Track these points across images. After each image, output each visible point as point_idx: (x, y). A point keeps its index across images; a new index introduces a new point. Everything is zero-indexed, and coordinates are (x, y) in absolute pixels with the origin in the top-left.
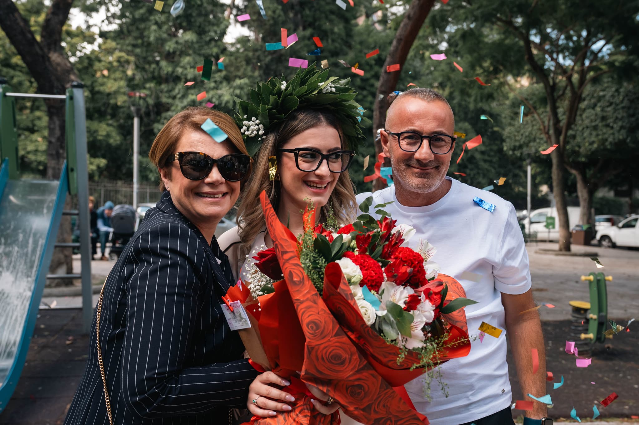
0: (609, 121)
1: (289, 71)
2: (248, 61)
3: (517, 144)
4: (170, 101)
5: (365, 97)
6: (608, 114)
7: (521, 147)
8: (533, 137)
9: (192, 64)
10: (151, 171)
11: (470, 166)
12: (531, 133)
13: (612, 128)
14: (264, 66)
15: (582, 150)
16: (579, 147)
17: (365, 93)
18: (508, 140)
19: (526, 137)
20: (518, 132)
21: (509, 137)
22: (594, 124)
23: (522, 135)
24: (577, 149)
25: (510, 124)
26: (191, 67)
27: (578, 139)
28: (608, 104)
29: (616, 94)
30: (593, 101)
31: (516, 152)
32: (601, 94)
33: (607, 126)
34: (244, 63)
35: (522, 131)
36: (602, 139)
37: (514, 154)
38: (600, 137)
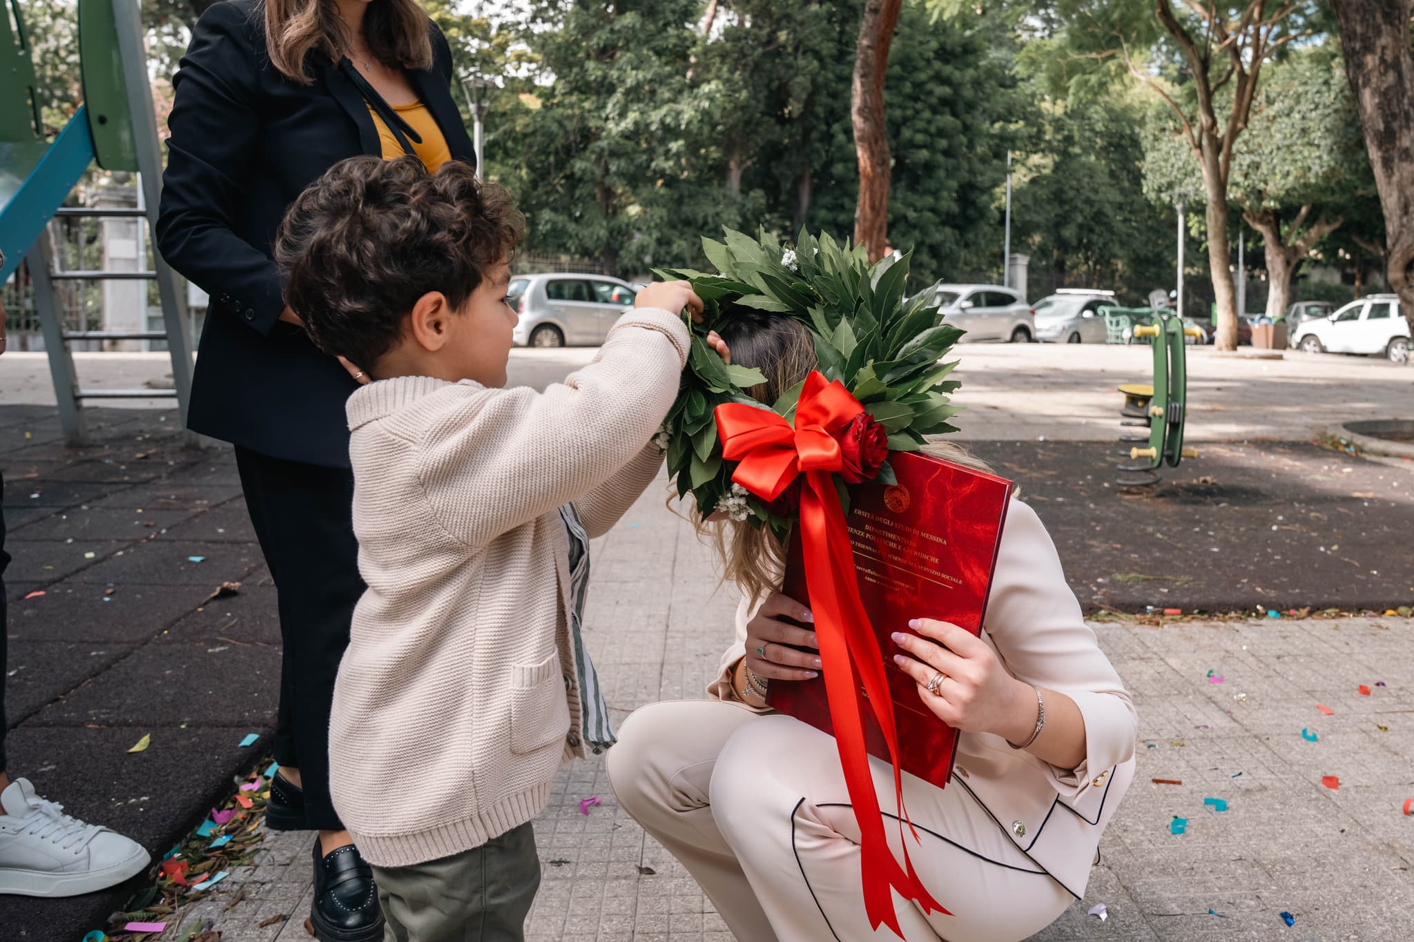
0: (1313, 136)
1: (791, 72)
2: (724, 56)
3: (1164, 181)
4: (600, 123)
5: (917, 112)
6: (1311, 124)
7: (1170, 186)
8: (1190, 168)
9: (635, 63)
10: (570, 237)
11: (1098, 229)
12: (1186, 163)
13: (1318, 146)
14: (751, 63)
15: (1271, 188)
16: (1266, 183)
17: (919, 106)
18: (1150, 176)
19: (1179, 169)
20: (1166, 161)
21: (1152, 170)
22: (1287, 142)
23: (1173, 166)
24: (1261, 186)
25: (1153, 149)
26: (633, 69)
27: (1264, 168)
28: (1312, 106)
29: (1324, 88)
30: (1288, 102)
31: (1163, 195)
32: (1300, 89)
33: (1310, 144)
34: (718, 60)
35: (1173, 160)
36: (1302, 168)
37: (1159, 198)
38: (1299, 164)
